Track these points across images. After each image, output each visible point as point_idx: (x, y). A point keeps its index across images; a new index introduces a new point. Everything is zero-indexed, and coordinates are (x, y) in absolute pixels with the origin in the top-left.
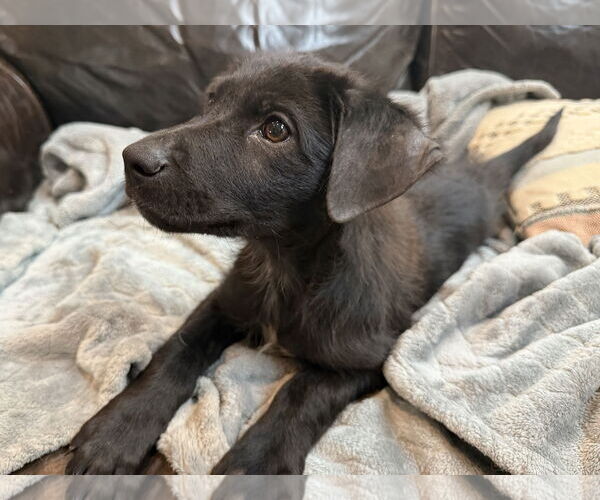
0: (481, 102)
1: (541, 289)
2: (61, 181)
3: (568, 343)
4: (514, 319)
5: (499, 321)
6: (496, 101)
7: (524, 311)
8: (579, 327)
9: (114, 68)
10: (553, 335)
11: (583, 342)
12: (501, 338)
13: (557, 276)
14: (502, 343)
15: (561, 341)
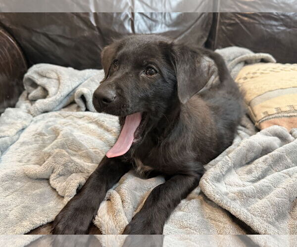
0: (240, 62)
1: (271, 152)
2: (34, 93)
3: (284, 176)
4: (259, 165)
5: (252, 166)
6: (247, 62)
7: (264, 161)
8: (288, 169)
9: (60, 36)
10: (277, 173)
11: (290, 176)
12: (254, 173)
13: (278, 146)
14: (254, 176)
15: (281, 176)
